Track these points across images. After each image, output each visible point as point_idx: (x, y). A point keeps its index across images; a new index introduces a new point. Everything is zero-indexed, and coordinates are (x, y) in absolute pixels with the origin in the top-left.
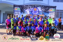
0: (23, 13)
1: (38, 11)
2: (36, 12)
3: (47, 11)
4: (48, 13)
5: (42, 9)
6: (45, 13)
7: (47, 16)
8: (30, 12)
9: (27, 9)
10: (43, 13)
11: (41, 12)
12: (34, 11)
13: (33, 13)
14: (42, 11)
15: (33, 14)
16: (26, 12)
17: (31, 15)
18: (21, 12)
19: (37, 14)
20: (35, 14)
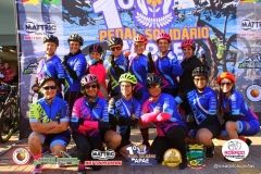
0: (77, 20)
1: (170, 10)
2: (160, 14)
3: (226, 5)
4: (234, 17)
6: (213, 18)
7: (228, 37)
8: (121, 11)
10: (203, 18)
11: (190, 9)
12: (147, 6)
13: (142, 18)
14: (197, 2)
15: (139, 26)
16: (101, 14)
17: (128, 30)
18: (65, 17)
19: (165, 27)
20: (152, 28)
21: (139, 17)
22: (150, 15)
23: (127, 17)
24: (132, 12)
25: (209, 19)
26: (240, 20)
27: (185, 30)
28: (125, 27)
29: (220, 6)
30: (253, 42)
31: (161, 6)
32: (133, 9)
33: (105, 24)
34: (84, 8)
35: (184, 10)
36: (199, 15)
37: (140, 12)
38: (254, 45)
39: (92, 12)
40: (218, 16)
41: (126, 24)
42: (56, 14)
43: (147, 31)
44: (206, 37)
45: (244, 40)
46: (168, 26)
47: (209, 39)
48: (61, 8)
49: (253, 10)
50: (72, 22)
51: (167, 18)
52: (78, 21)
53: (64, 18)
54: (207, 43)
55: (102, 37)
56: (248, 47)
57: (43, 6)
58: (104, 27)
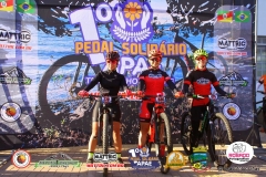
0: (53, 30)
2: (138, 29)
3: (203, 23)
4: (211, 35)
5: (175, 9)
8: (98, 24)
9: (80, 7)
10: (181, 35)
12: (126, 19)
13: (119, 32)
14: (175, 19)
15: (117, 40)
16: (78, 25)
17: (104, 43)
18: (41, 27)
19: (142, 42)
20: (130, 42)
21: (116, 30)
22: (128, 29)
23: (104, 30)
24: (110, 25)
25: (187, 36)
26: (217, 38)
27: (163, 46)
28: (102, 39)
29: (198, 23)
30: (230, 60)
31: (140, 20)
32: (111, 22)
33: (82, 36)
34: (61, 18)
35: (163, 26)
36: (177, 31)
37: (118, 25)
38: (231, 63)
39: (69, 23)
40: (196, 34)
41: (103, 37)
42: (31, 23)
43: (124, 44)
44: (184, 53)
45: (221, 58)
46: (146, 41)
47: (186, 56)
48: (36, 18)
49: (229, 30)
50: (48, 32)
51: (145, 33)
52: (53, 32)
53: (39, 28)
54: (184, 60)
55: (78, 49)
56: (225, 65)
57: (17, 14)
58: (81, 39)
